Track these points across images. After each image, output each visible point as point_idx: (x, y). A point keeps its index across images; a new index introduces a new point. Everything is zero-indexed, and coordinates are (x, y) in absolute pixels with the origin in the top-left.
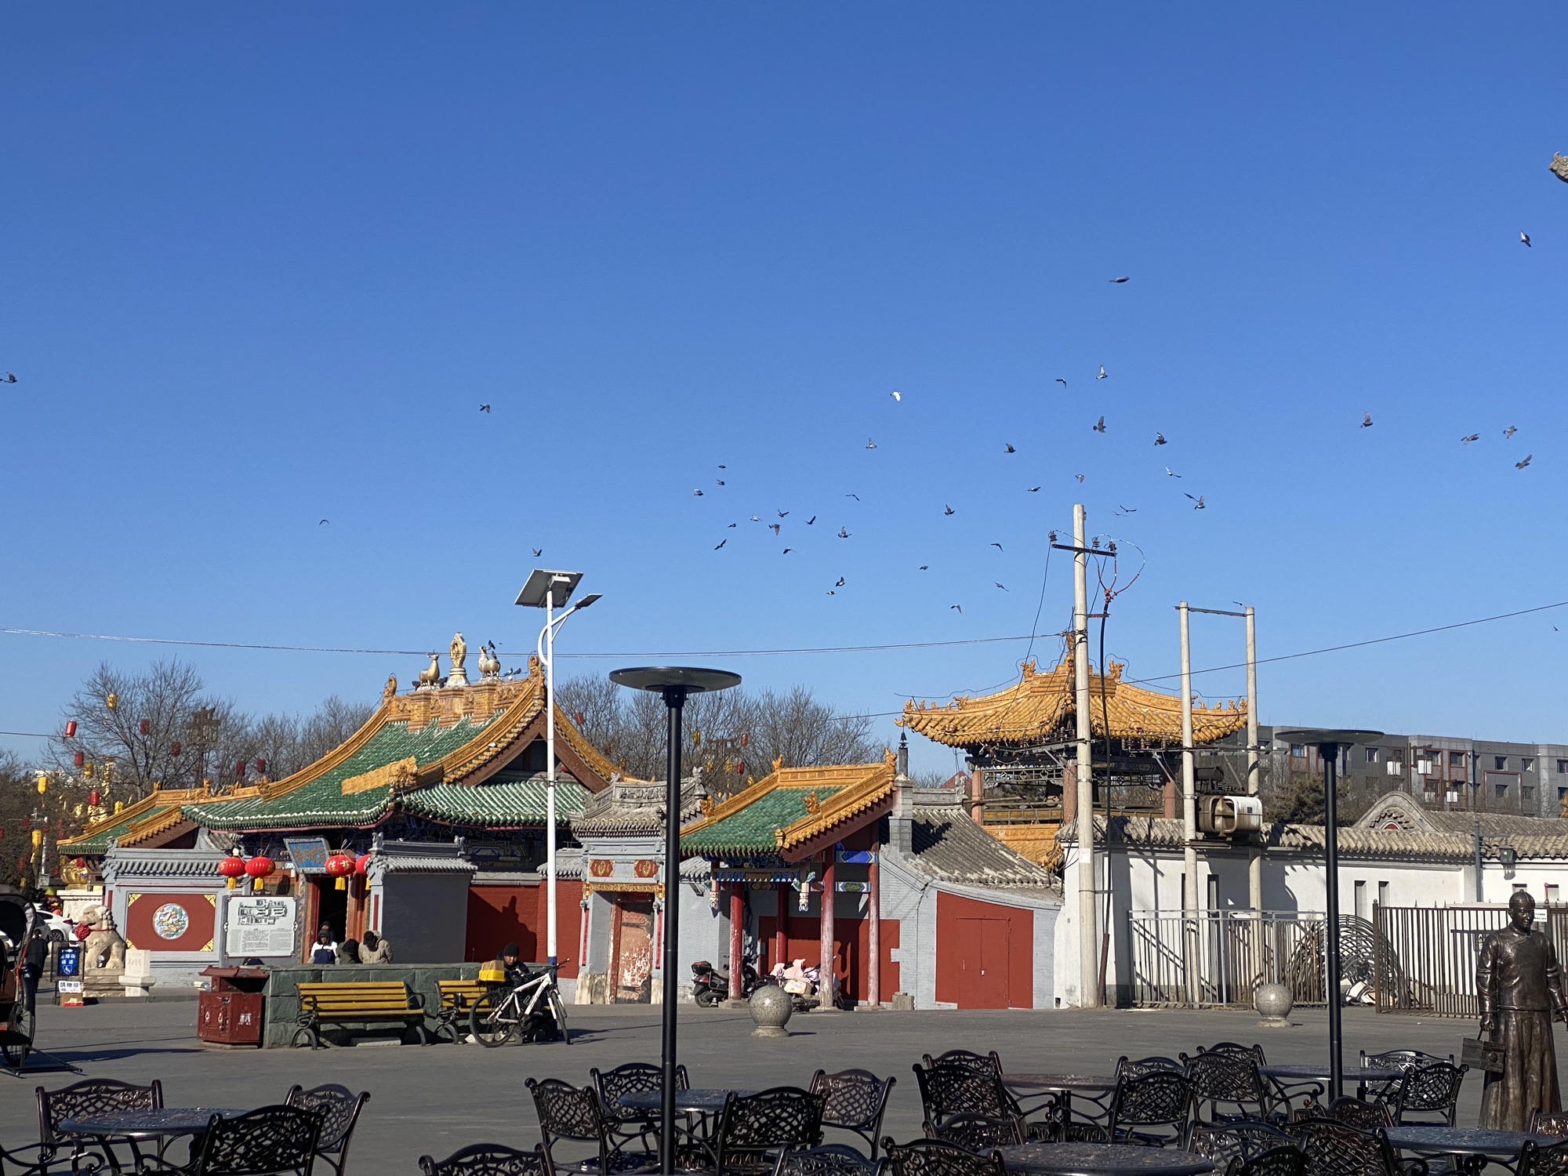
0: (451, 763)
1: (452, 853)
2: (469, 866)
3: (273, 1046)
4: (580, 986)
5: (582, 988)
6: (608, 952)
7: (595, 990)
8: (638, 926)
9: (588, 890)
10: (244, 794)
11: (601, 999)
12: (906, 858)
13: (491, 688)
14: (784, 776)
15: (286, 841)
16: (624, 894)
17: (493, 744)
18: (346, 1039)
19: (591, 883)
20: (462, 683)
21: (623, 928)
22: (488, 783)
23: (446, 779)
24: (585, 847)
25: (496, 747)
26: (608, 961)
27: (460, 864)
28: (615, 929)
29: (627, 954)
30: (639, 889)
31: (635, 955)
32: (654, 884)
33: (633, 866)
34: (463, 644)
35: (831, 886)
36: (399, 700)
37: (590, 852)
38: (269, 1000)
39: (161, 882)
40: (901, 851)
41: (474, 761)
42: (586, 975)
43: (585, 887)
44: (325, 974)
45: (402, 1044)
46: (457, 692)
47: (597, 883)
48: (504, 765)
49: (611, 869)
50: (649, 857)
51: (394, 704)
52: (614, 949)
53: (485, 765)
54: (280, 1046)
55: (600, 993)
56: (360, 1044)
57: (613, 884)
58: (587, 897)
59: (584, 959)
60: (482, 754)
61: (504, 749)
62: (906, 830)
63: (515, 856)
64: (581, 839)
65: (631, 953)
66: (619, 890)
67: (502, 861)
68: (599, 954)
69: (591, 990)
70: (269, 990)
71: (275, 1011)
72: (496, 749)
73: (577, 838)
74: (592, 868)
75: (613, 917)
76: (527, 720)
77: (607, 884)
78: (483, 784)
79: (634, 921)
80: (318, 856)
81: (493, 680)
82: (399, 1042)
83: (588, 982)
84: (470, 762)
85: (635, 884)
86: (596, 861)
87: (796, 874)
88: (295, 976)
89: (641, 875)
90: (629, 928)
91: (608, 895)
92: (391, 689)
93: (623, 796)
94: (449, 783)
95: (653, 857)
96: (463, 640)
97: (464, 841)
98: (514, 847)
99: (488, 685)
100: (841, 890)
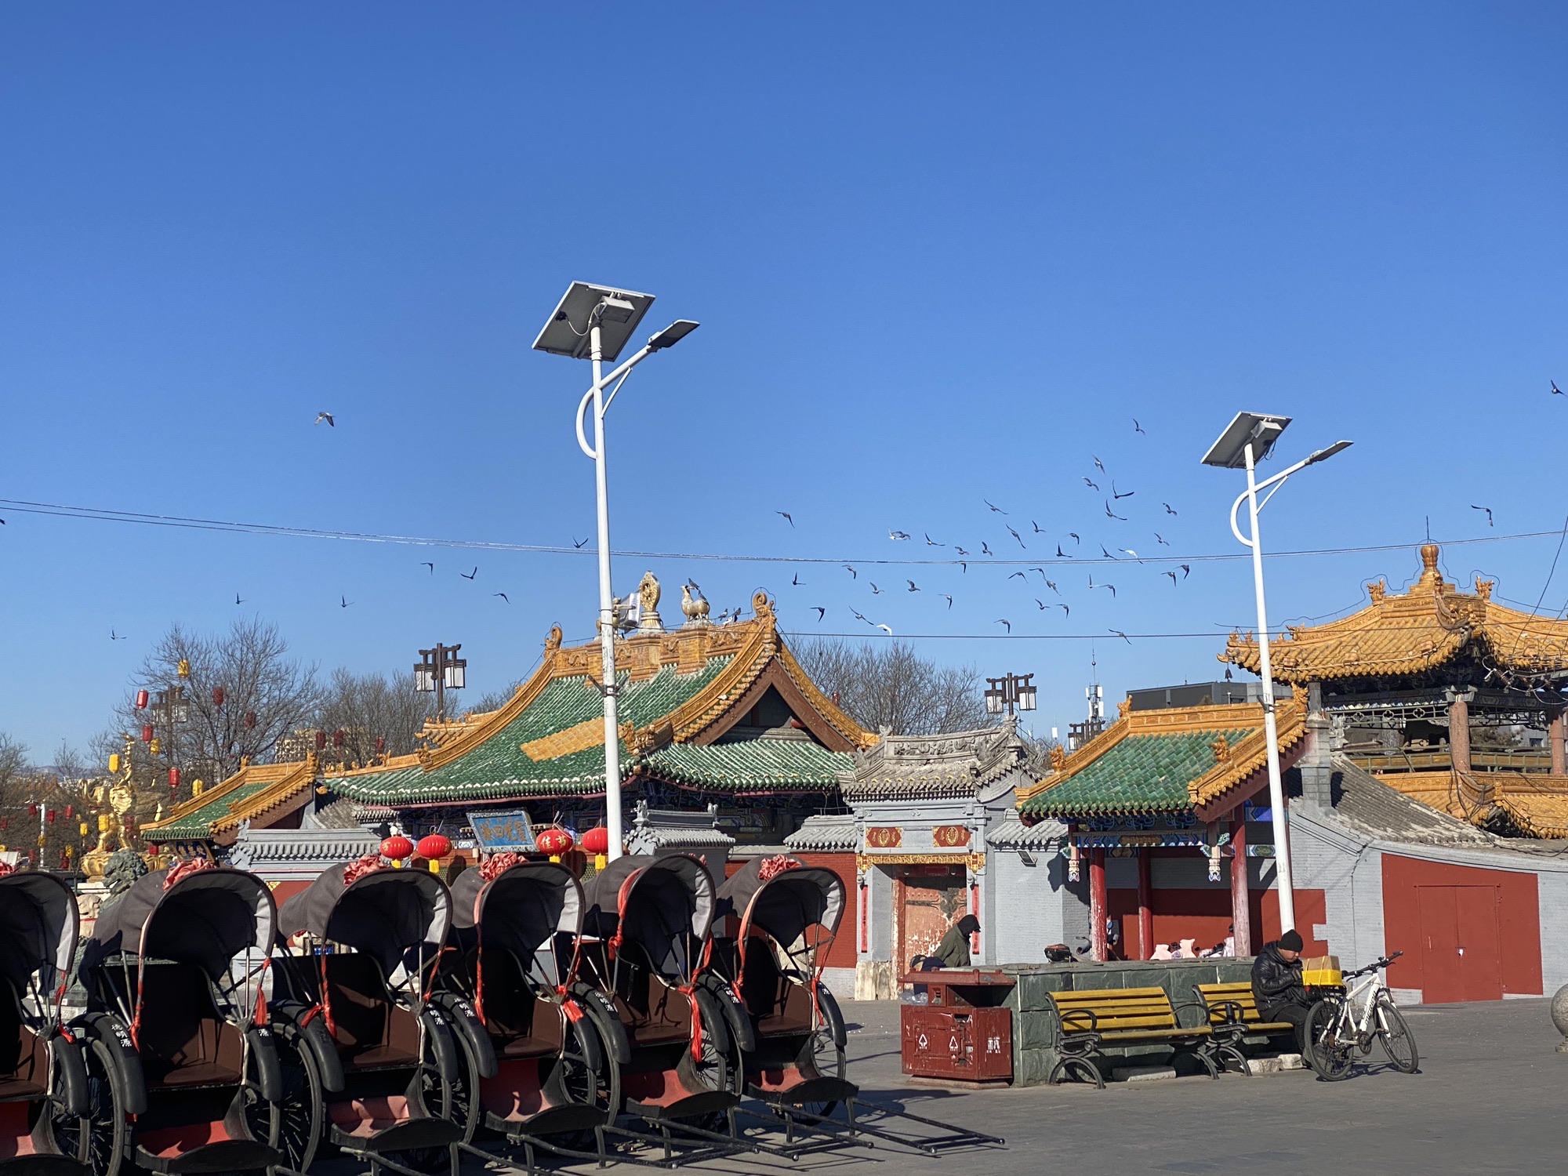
0: (680, 719)
1: (704, 823)
2: (725, 838)
3: (1030, 1081)
4: (860, 976)
5: (863, 977)
6: (891, 935)
7: (880, 981)
8: (929, 904)
9: (866, 863)
10: (398, 763)
11: (886, 991)
12: (1326, 814)
13: (702, 632)
14: (1136, 720)
15: (470, 816)
16: (916, 868)
17: (724, 697)
18: (1112, 1070)
19: (870, 855)
20: (656, 629)
21: (908, 907)
22: (719, 742)
23: (676, 738)
24: (859, 813)
25: (727, 699)
26: (891, 946)
27: (716, 836)
28: (899, 909)
29: (916, 938)
30: (942, 861)
31: (927, 939)
32: (965, 854)
33: (931, 834)
34: (657, 584)
35: (1242, 850)
36: (567, 652)
37: (866, 819)
38: (1018, 1017)
39: (303, 867)
40: (1320, 806)
41: (703, 716)
42: (868, 963)
43: (860, 859)
44: (1076, 978)
45: (1177, 1076)
46: (653, 640)
47: (878, 855)
48: (737, 720)
49: (898, 837)
50: (959, 822)
51: (560, 657)
52: (899, 932)
53: (716, 721)
54: (1036, 1082)
55: (885, 984)
56: (1132, 1078)
57: (902, 855)
58: (864, 872)
59: (864, 943)
60: (712, 708)
61: (736, 701)
62: (1324, 781)
63: (757, 826)
64: (852, 804)
65: (921, 934)
66: (911, 862)
67: (743, 833)
68: (882, 938)
69: (875, 981)
70: (1016, 1001)
71: (1027, 1033)
72: (728, 702)
73: (848, 803)
74: (869, 837)
75: (895, 894)
76: (759, 667)
77: (893, 856)
78: (715, 743)
79: (924, 899)
80: (515, 832)
81: (703, 623)
82: (1174, 1073)
83: (871, 971)
84: (700, 718)
85: (935, 855)
86: (874, 829)
87: (1200, 836)
88: (1044, 982)
89: (943, 843)
90: (917, 907)
91: (889, 869)
92: (555, 640)
93: (900, 752)
94: (680, 742)
95: (966, 822)
96: (656, 580)
97: (718, 809)
98: (756, 816)
99: (699, 629)
100: (1252, 854)
